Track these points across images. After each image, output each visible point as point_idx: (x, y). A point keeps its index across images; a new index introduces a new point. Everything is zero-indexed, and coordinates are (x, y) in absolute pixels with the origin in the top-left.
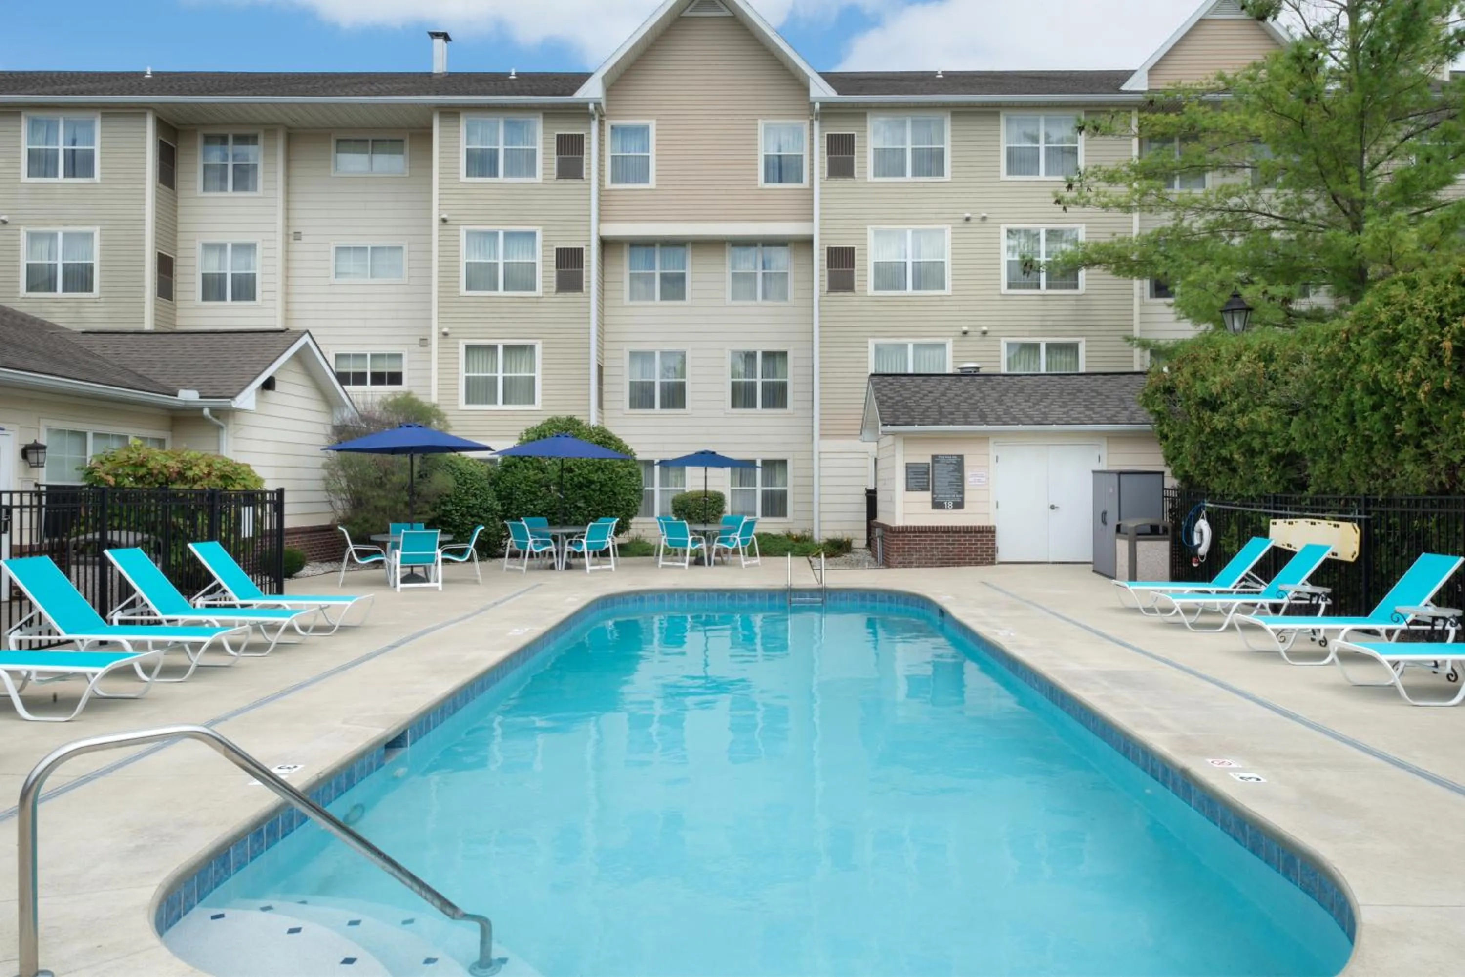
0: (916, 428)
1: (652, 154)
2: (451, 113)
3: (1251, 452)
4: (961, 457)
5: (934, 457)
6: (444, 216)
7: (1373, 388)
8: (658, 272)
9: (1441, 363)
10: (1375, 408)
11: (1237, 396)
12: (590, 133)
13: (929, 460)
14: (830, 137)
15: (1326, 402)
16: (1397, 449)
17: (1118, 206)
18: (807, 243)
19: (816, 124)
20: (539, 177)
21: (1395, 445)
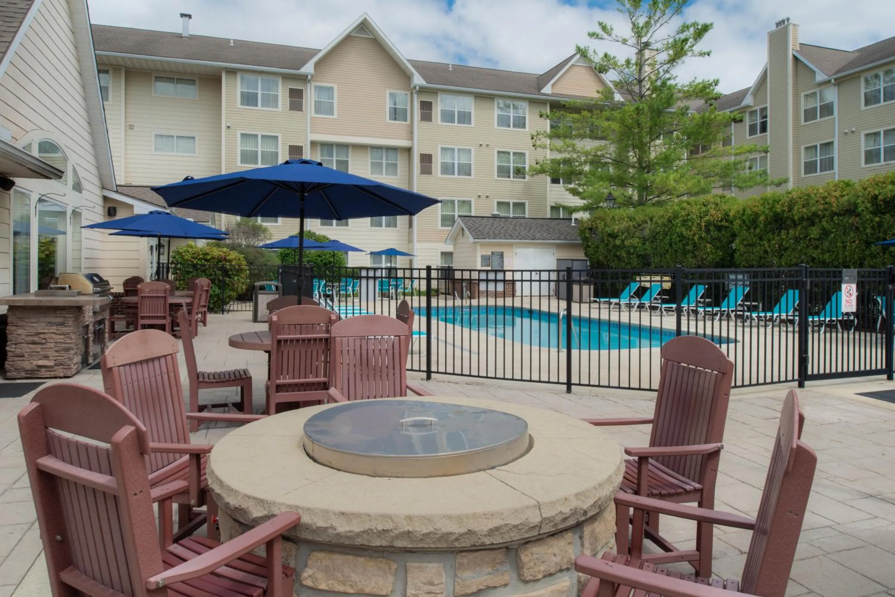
0: (487, 240)
1: (335, 102)
2: (232, 72)
3: (628, 253)
4: (502, 253)
5: (492, 253)
6: (229, 125)
7: (681, 236)
8: (335, 159)
9: (701, 229)
10: (680, 241)
11: (623, 234)
12: (306, 89)
13: (490, 254)
14: (421, 102)
15: (661, 238)
16: (685, 254)
17: (557, 150)
18: (409, 150)
19: (415, 96)
20: (280, 109)
21: (685, 253)
